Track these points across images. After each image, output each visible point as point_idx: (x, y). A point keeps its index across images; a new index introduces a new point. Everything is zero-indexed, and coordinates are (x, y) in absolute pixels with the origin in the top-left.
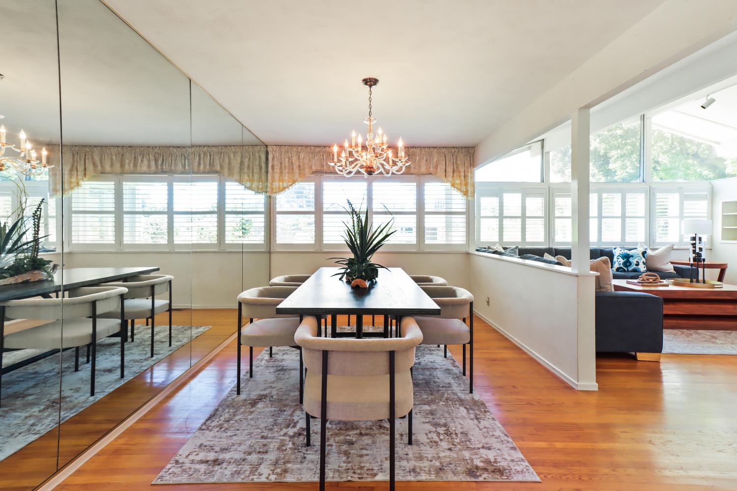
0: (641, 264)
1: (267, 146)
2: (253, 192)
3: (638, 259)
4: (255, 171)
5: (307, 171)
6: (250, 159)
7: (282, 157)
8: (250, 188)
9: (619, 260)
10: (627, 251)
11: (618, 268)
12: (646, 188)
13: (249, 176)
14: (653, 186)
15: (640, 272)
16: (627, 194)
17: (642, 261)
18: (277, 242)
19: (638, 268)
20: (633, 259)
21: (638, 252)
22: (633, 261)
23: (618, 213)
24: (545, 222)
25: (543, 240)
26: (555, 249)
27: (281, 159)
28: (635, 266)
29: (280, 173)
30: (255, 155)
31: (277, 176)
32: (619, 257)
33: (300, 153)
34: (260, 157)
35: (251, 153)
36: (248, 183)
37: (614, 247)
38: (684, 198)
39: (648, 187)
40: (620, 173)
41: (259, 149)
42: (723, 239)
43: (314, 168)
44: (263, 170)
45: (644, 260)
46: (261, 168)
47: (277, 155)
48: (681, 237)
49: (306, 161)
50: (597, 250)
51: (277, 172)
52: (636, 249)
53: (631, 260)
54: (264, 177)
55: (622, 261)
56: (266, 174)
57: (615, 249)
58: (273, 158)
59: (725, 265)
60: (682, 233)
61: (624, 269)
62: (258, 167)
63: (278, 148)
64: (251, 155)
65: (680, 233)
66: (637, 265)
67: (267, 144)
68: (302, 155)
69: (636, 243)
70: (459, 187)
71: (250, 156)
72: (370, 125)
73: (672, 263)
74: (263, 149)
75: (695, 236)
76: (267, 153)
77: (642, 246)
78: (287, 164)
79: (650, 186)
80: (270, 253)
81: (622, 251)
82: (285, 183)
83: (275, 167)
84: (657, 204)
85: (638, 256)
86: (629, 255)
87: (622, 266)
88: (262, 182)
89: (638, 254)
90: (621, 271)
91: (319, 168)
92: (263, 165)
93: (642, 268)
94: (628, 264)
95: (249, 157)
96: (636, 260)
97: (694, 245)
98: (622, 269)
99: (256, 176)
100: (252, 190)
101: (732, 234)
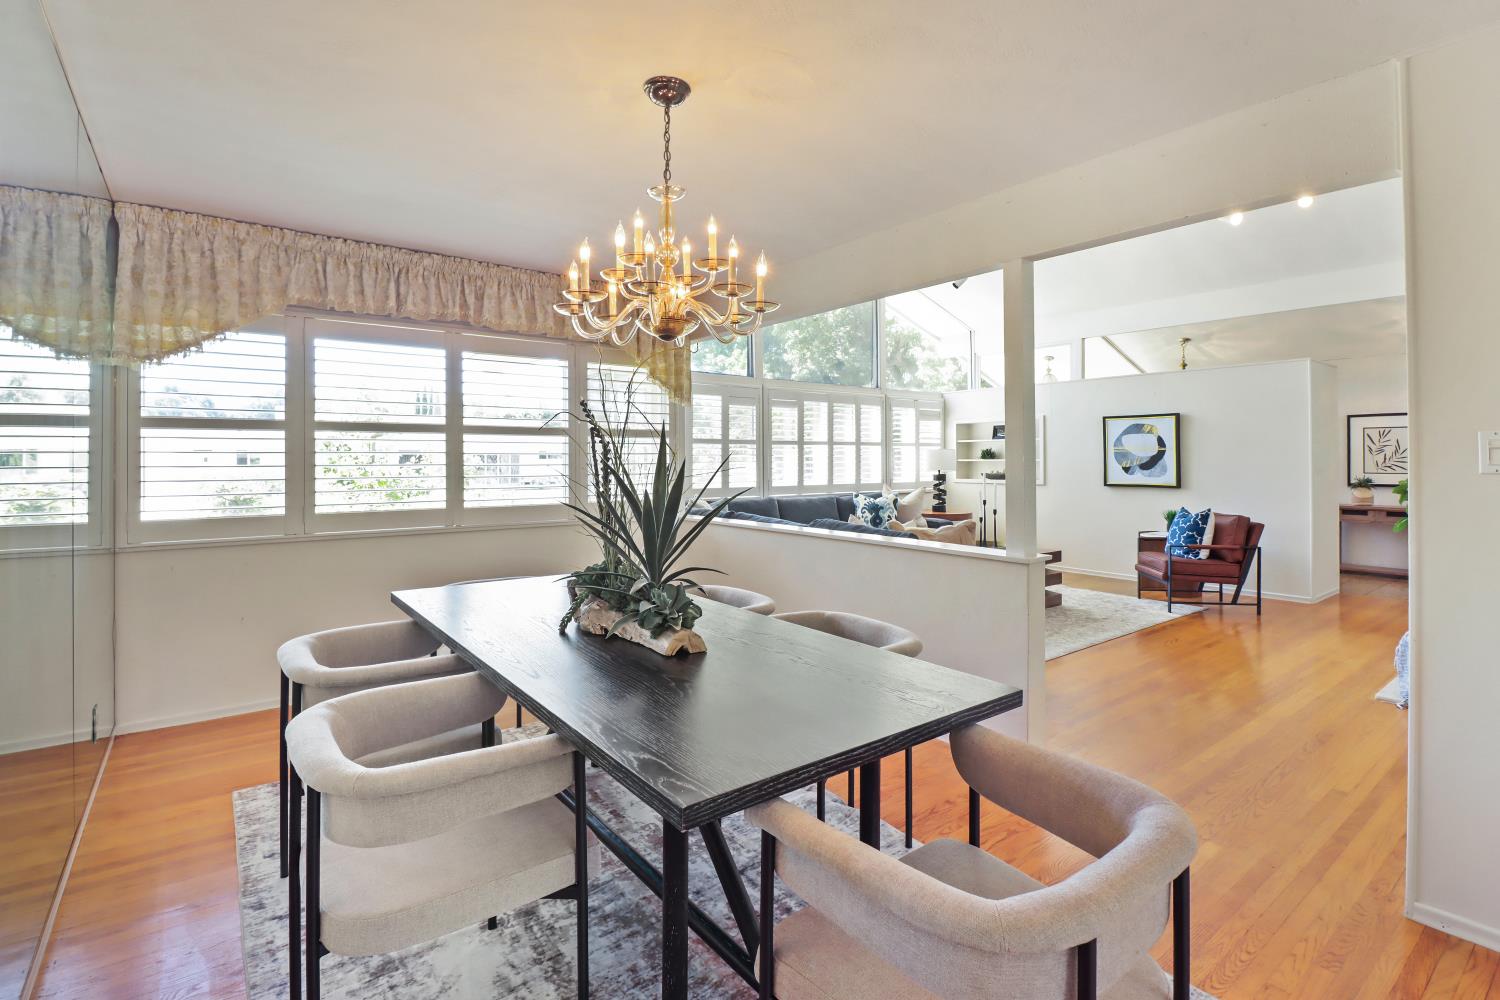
0: (894, 518)
1: (113, 203)
2: (46, 351)
4: (58, 277)
5: (268, 300)
6: (35, 234)
7: (176, 248)
8: (35, 336)
9: (864, 515)
10: (872, 499)
12: (881, 398)
13: (30, 294)
14: (889, 395)
16: (837, 405)
17: (894, 515)
18: (144, 517)
20: (884, 513)
21: (886, 501)
22: (884, 515)
23: (851, 437)
24: (758, 449)
25: (754, 486)
26: (778, 501)
27: (170, 251)
28: (886, 523)
29: (167, 296)
30: (59, 226)
31: (154, 306)
32: (864, 510)
33: (242, 242)
34: (84, 236)
35: (42, 216)
36: (29, 317)
37: (852, 493)
38: (922, 415)
40: (798, 369)
41: (80, 209)
42: (957, 477)
43: (294, 294)
44: (95, 278)
45: (895, 512)
46: (87, 273)
47: (156, 236)
48: (918, 475)
49: (267, 269)
50: (832, 498)
51: (154, 293)
52: (882, 495)
53: (881, 514)
54: (99, 303)
55: (868, 516)
56: (106, 295)
57: (857, 496)
58: (140, 244)
62: (76, 269)
63: (158, 216)
64: (43, 223)
66: (889, 521)
67: (115, 198)
68: (249, 252)
69: (872, 486)
70: (663, 377)
71: (36, 224)
72: (667, 205)
73: (924, 515)
74: (99, 210)
75: (939, 473)
76: (114, 226)
78: (194, 273)
79: (886, 396)
80: (113, 553)
81: (865, 499)
82: (185, 329)
83: (147, 277)
84: (894, 423)
85: (887, 508)
86: (875, 505)
87: (870, 524)
88: (89, 318)
89: (887, 504)
91: (307, 297)
92: (99, 264)
94: (878, 521)
95: (31, 228)
96: (888, 513)
97: (937, 487)
99: (65, 297)
100: (43, 343)
101: (966, 470)
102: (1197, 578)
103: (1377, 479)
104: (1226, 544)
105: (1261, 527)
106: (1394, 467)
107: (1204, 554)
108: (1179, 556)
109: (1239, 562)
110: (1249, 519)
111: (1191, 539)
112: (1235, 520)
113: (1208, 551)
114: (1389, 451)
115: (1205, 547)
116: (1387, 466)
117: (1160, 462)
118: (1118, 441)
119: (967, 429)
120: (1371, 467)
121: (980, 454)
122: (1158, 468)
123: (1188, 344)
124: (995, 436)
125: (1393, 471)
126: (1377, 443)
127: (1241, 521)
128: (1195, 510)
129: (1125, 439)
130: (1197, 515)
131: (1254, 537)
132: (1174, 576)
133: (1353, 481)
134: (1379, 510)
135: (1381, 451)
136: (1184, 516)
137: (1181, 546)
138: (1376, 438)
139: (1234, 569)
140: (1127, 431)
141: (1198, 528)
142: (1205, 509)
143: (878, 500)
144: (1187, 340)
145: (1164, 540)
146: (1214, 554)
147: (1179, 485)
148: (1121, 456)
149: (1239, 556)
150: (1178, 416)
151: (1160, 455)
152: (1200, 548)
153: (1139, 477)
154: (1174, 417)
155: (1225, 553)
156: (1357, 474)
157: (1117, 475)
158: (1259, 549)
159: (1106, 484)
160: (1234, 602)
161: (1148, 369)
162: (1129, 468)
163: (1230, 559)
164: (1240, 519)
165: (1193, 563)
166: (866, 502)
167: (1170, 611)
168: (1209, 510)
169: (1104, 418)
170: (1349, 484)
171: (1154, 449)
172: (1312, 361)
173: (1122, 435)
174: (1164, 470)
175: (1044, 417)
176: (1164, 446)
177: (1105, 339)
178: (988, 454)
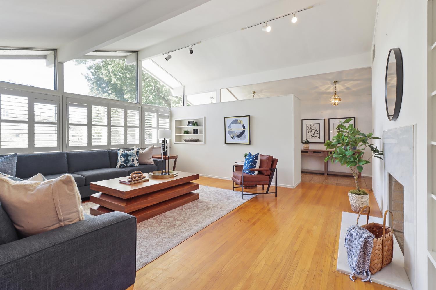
0: (135, 160)
3: (134, 157)
9: (121, 159)
10: (127, 151)
11: (120, 165)
12: (140, 107)
14: (144, 107)
15: (135, 166)
16: (128, 110)
17: (136, 159)
19: (134, 164)
21: (134, 152)
22: (131, 159)
23: (123, 124)
24: (58, 128)
25: (56, 146)
26: (67, 154)
28: (131, 163)
32: (121, 156)
37: (118, 149)
38: (159, 116)
39: (141, 107)
42: (175, 141)
45: (137, 157)
48: (158, 140)
50: (106, 151)
52: (133, 149)
53: (129, 158)
55: (123, 159)
57: (119, 150)
59: (177, 156)
60: (158, 138)
61: (125, 166)
65: (157, 138)
66: (133, 161)
69: (133, 145)
73: (153, 157)
75: (164, 140)
77: (136, 147)
79: (142, 107)
81: (124, 152)
84: (146, 119)
85: (133, 155)
86: (128, 154)
87: (123, 163)
89: (134, 153)
90: (123, 168)
93: (136, 163)
94: (127, 161)
96: (132, 158)
97: (163, 145)
98: (123, 166)
101: (179, 138)
102: (254, 183)
103: (310, 141)
104: (264, 168)
105: (277, 160)
106: (315, 137)
107: (256, 173)
108: (247, 173)
109: (269, 175)
110: (273, 157)
111: (251, 166)
112: (267, 158)
113: (258, 171)
114: (313, 131)
115: (257, 170)
116: (312, 136)
117: (243, 135)
118: (230, 126)
119: (180, 122)
120: (308, 137)
121: (183, 132)
122: (242, 137)
123: (255, 93)
124: (188, 125)
125: (314, 138)
126: (310, 129)
127: (270, 158)
128: (254, 154)
129: (232, 125)
130: (254, 156)
131: (274, 164)
132: (244, 183)
133: (303, 141)
134: (311, 151)
135: (311, 131)
136: (249, 156)
137: (247, 170)
138: (310, 127)
139: (267, 178)
140: (232, 123)
141: (254, 162)
142: (257, 153)
143: (130, 151)
144: (255, 92)
145: (242, 166)
146: (260, 172)
147: (250, 144)
148: (231, 132)
149: (269, 173)
150: (249, 116)
151: (244, 131)
152: (255, 170)
153: (237, 140)
154: (248, 117)
155: (264, 172)
156: (304, 139)
157: (229, 140)
158: (276, 169)
159: (225, 143)
160: (267, 192)
161: (239, 99)
162: (233, 137)
163: (266, 174)
164: (269, 157)
165: (252, 177)
166: (123, 153)
167: (243, 199)
168: (258, 154)
169: (225, 118)
170: (302, 142)
171: (241, 130)
172: (294, 95)
173: (231, 124)
174: (245, 137)
175: (205, 117)
176: (245, 128)
177: (228, 89)
178: (187, 132)
